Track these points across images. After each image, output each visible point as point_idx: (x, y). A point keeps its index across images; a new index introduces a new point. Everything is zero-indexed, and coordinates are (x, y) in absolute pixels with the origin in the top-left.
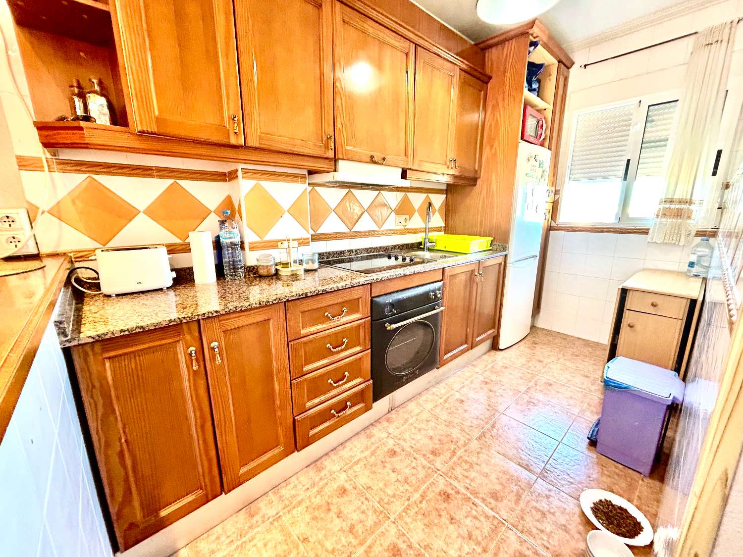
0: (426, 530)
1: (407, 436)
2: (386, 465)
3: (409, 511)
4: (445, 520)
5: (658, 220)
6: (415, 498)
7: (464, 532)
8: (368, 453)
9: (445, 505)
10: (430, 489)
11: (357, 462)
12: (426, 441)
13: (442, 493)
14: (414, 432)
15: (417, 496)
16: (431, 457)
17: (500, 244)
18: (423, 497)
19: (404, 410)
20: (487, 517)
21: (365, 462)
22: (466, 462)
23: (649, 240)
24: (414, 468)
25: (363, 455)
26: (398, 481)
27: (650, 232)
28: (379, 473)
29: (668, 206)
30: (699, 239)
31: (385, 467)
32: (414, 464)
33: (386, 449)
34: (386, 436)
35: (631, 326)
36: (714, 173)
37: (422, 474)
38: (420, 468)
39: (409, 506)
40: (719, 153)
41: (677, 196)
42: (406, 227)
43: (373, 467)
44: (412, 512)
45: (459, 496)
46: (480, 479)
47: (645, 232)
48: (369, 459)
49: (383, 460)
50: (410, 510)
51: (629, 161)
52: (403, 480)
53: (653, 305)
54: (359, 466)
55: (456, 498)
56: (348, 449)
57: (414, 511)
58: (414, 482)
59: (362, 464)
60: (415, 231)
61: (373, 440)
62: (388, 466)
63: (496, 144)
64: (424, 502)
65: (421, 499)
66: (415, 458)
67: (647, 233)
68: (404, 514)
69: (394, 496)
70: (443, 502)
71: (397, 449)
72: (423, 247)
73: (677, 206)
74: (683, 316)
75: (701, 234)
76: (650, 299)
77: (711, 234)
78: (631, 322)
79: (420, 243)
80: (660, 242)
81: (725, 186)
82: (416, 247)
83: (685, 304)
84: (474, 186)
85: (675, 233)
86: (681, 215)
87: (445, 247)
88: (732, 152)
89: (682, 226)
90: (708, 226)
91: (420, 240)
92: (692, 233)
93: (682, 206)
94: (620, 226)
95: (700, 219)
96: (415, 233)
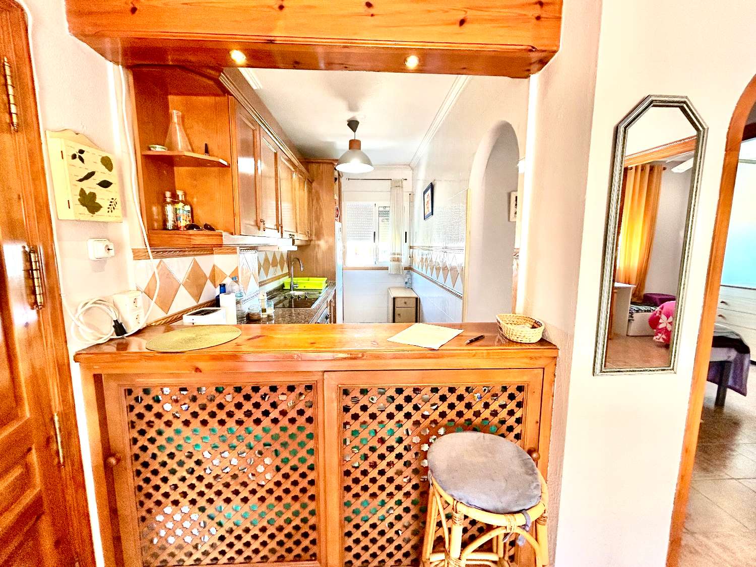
5: (392, 263)
17: (331, 281)
23: (389, 272)
29: (394, 256)
30: (406, 271)
35: (399, 315)
36: (406, 242)
40: (406, 233)
41: (396, 252)
42: (276, 275)
47: (387, 269)
51: (375, 232)
53: (405, 303)
60: (279, 277)
63: (321, 219)
67: (388, 269)
72: (289, 288)
73: (396, 256)
74: (414, 305)
75: (406, 269)
76: (403, 300)
77: (409, 269)
78: (399, 313)
79: (283, 286)
80: (394, 273)
81: (411, 247)
82: (282, 288)
83: (414, 300)
84: (310, 245)
85: (398, 269)
86: (398, 260)
87: (305, 287)
88: (410, 233)
89: (399, 265)
90: (407, 265)
91: (281, 283)
92: (403, 269)
93: (399, 256)
94: (376, 266)
95: (405, 262)
96: (279, 279)
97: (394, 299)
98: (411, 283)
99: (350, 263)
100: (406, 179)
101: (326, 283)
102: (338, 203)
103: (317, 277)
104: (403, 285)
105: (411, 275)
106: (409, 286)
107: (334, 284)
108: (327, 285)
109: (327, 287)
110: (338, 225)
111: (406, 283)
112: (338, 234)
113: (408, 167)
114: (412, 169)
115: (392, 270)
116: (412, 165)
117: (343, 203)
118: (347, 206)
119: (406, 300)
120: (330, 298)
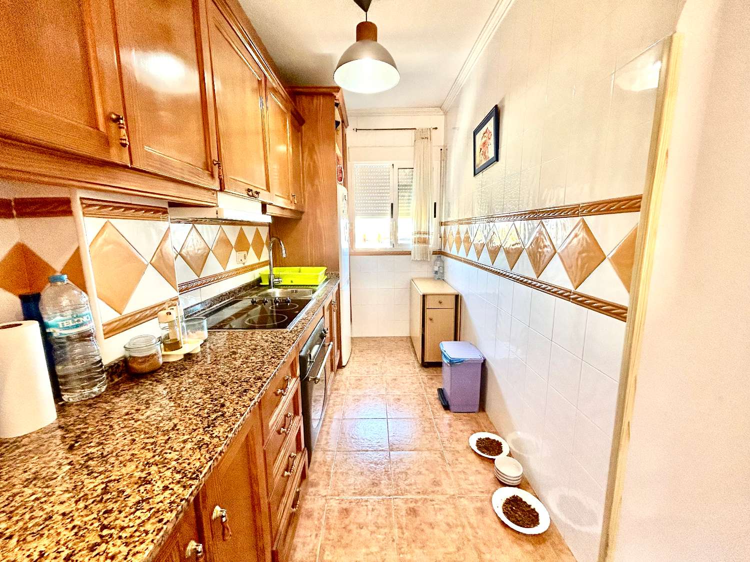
0: (425, 551)
1: (341, 486)
2: (349, 528)
3: (403, 550)
4: (428, 530)
5: (416, 245)
6: (397, 535)
7: (444, 527)
8: (323, 531)
9: (418, 518)
10: (399, 516)
11: (323, 550)
12: (361, 479)
13: (409, 512)
14: (343, 479)
15: (396, 531)
16: (376, 489)
17: (333, 272)
18: (401, 528)
19: (317, 464)
20: (445, 502)
21: (330, 542)
22: (401, 473)
23: (412, 258)
24: (373, 510)
25: (321, 538)
26: (372, 532)
27: (412, 253)
28: (352, 541)
29: (418, 236)
30: (435, 257)
31: (350, 531)
32: (370, 507)
33: (336, 514)
34: (324, 501)
35: (431, 319)
36: (435, 217)
37: (382, 509)
38: (377, 507)
39: (398, 545)
40: (435, 203)
41: (422, 230)
42: (245, 265)
43: (342, 541)
44: (405, 549)
45: (419, 504)
46: (420, 479)
47: (409, 253)
48: (331, 537)
49: (343, 526)
50: (402, 547)
51: (392, 204)
52: (376, 528)
53: (440, 302)
54: (327, 553)
55: (419, 507)
56: (300, 545)
57: (405, 546)
58: (384, 522)
59: (328, 548)
60: (252, 268)
61: (316, 515)
62: (352, 527)
63: (317, 182)
64: (405, 531)
65: (400, 531)
66: (367, 501)
67: (410, 255)
68: (401, 556)
69: (382, 549)
70: (414, 518)
71: (344, 506)
72: (268, 284)
73: (423, 236)
74: (454, 306)
75: (435, 253)
76: (437, 299)
77: (440, 253)
78: (431, 317)
79: (259, 280)
80: (419, 260)
81: (441, 224)
82: (257, 284)
83: (453, 298)
84: (300, 219)
85: (425, 253)
86: (425, 241)
87: (292, 282)
88: (441, 204)
89: (426, 248)
90: (437, 248)
91: (257, 277)
92: (432, 253)
93: (425, 236)
94: (395, 250)
95: (433, 245)
96: (252, 270)
97: (424, 296)
98: (443, 273)
99: (359, 246)
100: (436, 128)
101: (326, 274)
102: (341, 161)
103: (312, 266)
104: (432, 275)
105: (443, 262)
106: (439, 276)
107: (338, 276)
108: (326, 277)
109: (327, 280)
110: (341, 190)
111: (436, 272)
112: (342, 205)
113: (438, 109)
114: (446, 113)
115: (416, 255)
116: (445, 107)
117: (349, 164)
118: (355, 168)
119: (442, 298)
120: (332, 297)
